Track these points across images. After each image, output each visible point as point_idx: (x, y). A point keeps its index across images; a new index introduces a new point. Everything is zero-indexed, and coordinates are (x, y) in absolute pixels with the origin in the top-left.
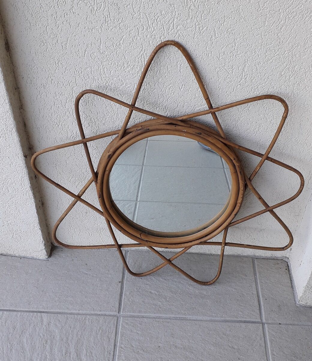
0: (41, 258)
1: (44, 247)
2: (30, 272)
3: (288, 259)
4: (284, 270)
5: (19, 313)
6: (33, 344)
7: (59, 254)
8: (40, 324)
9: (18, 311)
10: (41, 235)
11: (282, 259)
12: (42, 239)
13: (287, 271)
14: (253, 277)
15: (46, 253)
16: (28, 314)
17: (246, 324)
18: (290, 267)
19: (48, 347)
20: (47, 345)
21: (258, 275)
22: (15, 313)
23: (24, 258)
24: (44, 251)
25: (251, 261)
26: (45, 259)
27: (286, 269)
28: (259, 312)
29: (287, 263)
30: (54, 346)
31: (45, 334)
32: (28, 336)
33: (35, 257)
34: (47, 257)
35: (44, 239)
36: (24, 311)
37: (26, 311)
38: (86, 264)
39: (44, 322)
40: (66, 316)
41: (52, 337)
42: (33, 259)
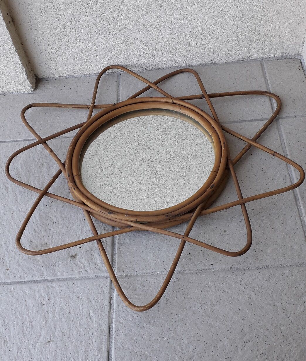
0: (26, 92)
1: (26, 77)
2: (17, 106)
3: (301, 55)
4: (297, 67)
5: (10, 143)
6: (28, 168)
7: (46, 86)
8: (34, 150)
9: (8, 142)
10: (19, 59)
11: (294, 58)
12: (21, 66)
13: (300, 68)
14: (263, 78)
15: (30, 85)
16: (19, 143)
17: (257, 122)
18: (303, 64)
19: (45, 169)
20: (44, 168)
21: (268, 76)
22: (6, 144)
23: (8, 94)
24: (28, 82)
25: (260, 64)
26: (31, 92)
27: (300, 66)
28: (271, 109)
29: (300, 60)
30: (51, 167)
31: (40, 159)
32: (22, 162)
33: (20, 91)
34: (33, 90)
35: (23, 65)
36: (15, 141)
37: (17, 141)
38: (76, 92)
39: (38, 148)
40: (60, 140)
41: (48, 160)
42: (17, 93)
